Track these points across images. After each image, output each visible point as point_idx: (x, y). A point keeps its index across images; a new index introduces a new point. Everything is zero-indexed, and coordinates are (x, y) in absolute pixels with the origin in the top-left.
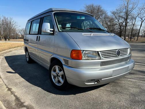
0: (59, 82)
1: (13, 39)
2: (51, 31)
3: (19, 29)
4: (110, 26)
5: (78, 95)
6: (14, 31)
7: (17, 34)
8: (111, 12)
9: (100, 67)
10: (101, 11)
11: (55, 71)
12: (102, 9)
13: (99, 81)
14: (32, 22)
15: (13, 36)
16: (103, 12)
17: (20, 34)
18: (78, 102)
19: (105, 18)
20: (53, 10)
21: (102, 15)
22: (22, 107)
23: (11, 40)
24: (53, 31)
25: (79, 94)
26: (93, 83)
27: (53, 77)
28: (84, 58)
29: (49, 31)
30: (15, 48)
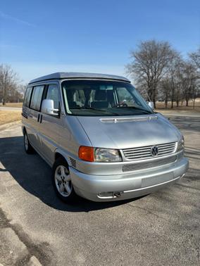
0: (65, 191)
1: (11, 102)
2: (55, 112)
3: (21, 86)
4: (186, 81)
5: (92, 213)
6: (13, 88)
7: (17, 94)
8: (188, 54)
9: (122, 173)
10: (170, 53)
11: (60, 174)
12: (171, 48)
13: (119, 194)
14: (33, 87)
15: (11, 97)
16: (173, 55)
17: (22, 93)
18: (87, 224)
19: (176, 66)
20: (61, 77)
21: (171, 60)
22: (7, 227)
23: (7, 104)
24: (59, 112)
25: (93, 211)
26: (111, 197)
27: (57, 183)
28: (97, 160)
29: (52, 113)
30: (11, 124)
